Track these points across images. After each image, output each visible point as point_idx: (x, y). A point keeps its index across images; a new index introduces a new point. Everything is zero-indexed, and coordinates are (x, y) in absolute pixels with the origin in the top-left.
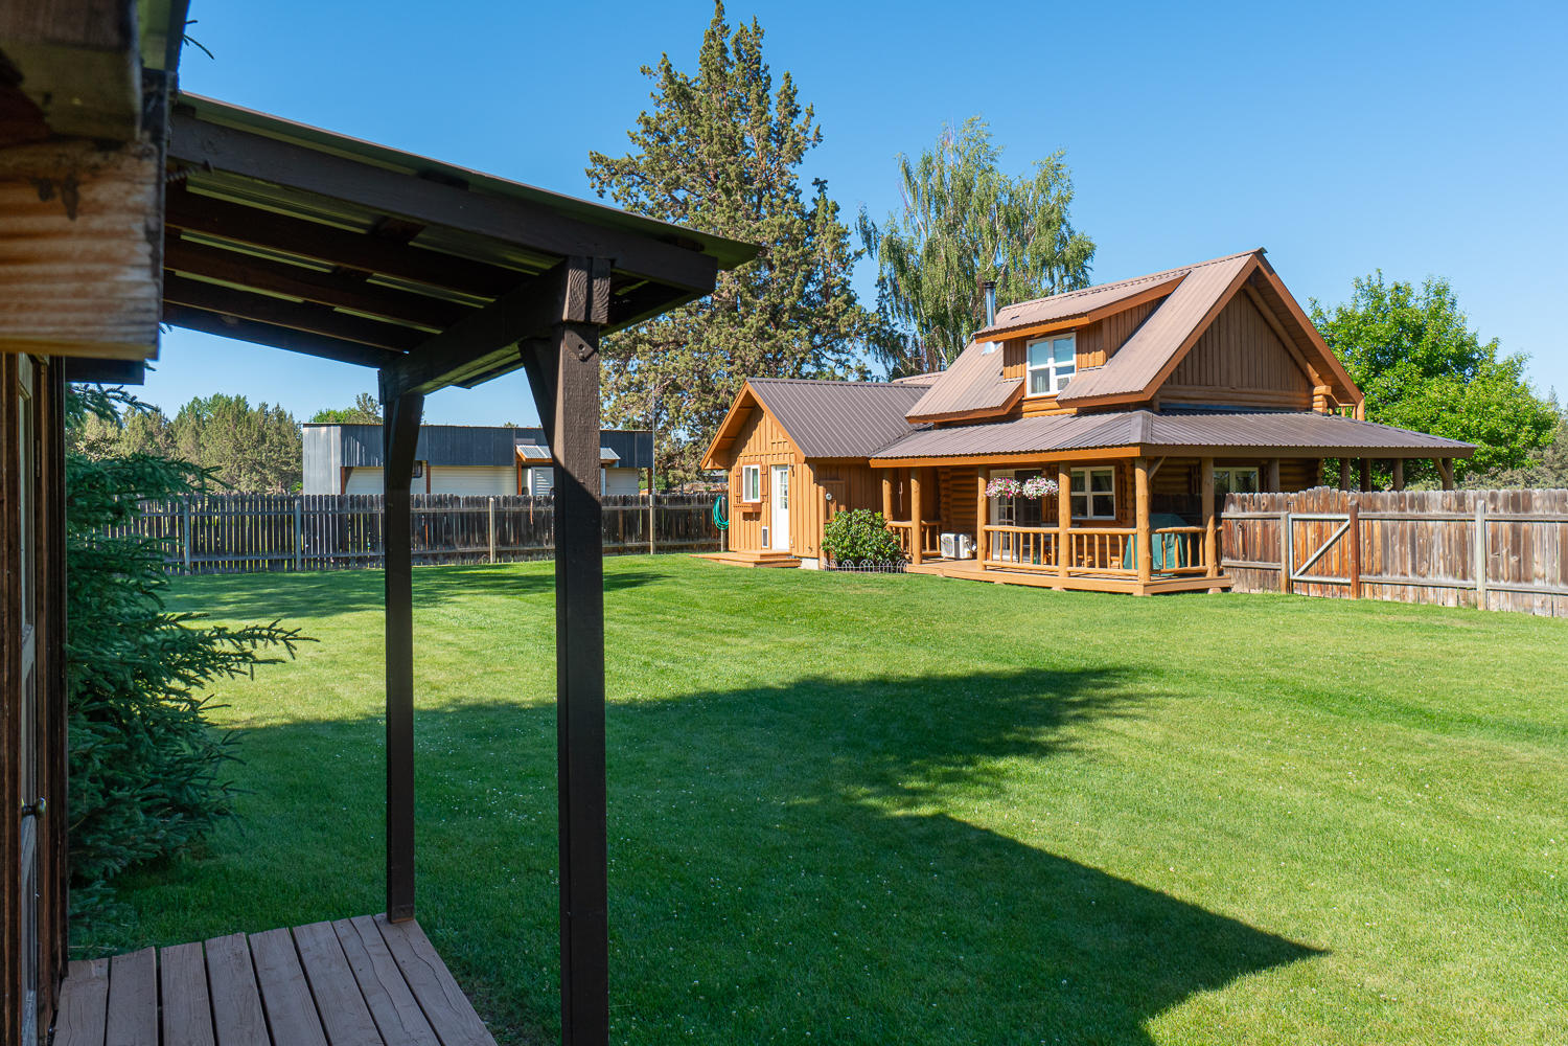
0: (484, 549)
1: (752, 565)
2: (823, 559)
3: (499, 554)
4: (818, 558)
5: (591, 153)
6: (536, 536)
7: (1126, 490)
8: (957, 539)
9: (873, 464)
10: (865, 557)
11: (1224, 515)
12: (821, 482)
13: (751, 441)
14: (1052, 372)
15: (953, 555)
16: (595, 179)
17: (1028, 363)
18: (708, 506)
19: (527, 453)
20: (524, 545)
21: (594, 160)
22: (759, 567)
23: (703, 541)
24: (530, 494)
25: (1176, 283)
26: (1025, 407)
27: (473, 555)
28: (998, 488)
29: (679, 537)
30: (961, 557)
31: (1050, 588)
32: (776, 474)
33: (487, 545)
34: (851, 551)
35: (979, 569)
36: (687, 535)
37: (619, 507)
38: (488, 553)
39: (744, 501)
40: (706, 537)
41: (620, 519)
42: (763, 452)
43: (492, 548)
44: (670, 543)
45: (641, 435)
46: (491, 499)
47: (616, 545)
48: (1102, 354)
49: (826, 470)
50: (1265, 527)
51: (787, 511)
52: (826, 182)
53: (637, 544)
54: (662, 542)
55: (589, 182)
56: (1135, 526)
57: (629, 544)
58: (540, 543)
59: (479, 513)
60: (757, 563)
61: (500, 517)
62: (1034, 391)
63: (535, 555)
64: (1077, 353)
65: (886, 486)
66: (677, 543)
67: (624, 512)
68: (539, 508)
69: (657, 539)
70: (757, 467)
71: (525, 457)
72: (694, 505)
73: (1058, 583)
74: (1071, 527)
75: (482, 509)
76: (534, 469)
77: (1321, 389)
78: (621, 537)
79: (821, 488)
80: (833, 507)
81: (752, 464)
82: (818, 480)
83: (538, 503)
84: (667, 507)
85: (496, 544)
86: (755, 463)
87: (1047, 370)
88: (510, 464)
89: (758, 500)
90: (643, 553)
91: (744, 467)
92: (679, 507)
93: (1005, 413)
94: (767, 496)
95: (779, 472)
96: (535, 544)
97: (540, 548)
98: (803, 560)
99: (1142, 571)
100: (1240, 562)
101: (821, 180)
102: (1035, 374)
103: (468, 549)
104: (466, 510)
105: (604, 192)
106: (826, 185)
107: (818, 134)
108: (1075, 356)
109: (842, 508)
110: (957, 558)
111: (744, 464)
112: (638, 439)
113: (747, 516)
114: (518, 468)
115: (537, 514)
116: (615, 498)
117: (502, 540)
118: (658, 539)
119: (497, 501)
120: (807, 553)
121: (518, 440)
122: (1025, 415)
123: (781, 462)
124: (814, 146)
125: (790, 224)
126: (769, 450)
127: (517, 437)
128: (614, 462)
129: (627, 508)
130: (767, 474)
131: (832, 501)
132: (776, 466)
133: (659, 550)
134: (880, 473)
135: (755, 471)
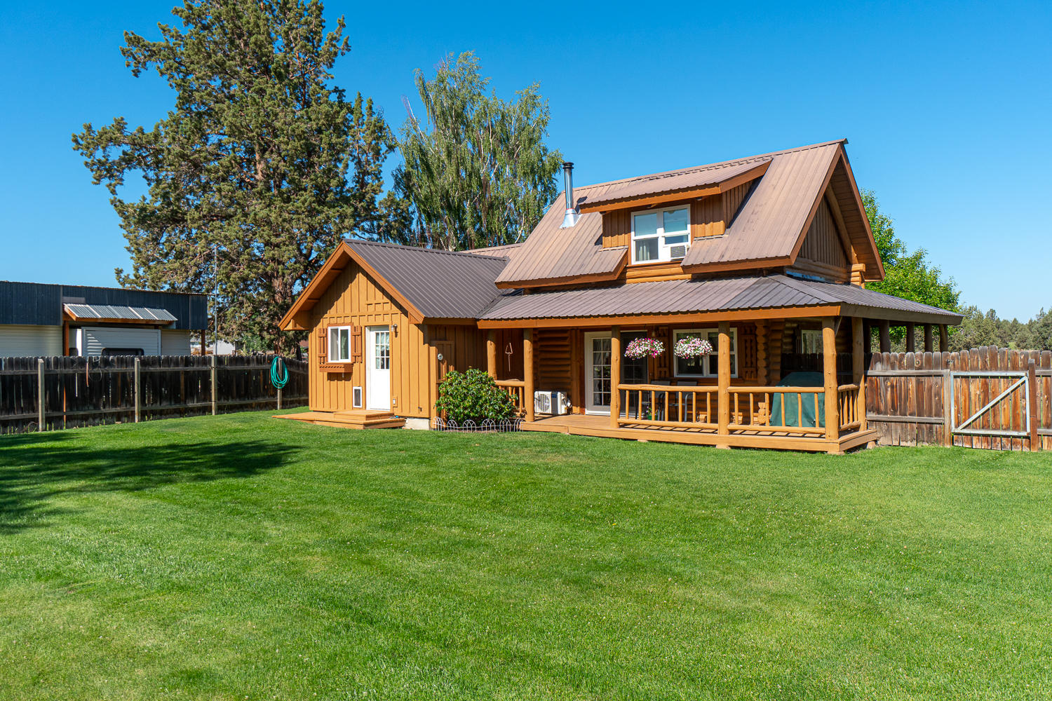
0: (31, 415)
1: (361, 427)
2: (434, 418)
3: (48, 420)
4: (429, 418)
5: (126, 34)
6: (92, 400)
7: (757, 350)
8: (554, 397)
9: (481, 325)
10: (487, 417)
11: (870, 372)
12: (434, 342)
13: (339, 303)
14: (661, 242)
15: (549, 411)
16: (131, 59)
17: (633, 233)
18: (265, 366)
19: (77, 312)
20: (78, 410)
21: (129, 40)
22: (369, 429)
23: (261, 400)
24: (80, 355)
25: (766, 167)
26: (629, 274)
27: (17, 423)
28: (644, 348)
29: (240, 396)
30: (559, 413)
31: (715, 446)
32: (370, 336)
33: (35, 410)
34: (472, 411)
35: (614, 427)
36: (247, 395)
37: (181, 368)
38: (36, 420)
39: (330, 361)
40: (264, 396)
41: (182, 380)
42: (355, 312)
43: (40, 414)
44: (231, 402)
45: (195, 298)
46: (40, 361)
47: (177, 406)
48: (720, 225)
49: (434, 330)
50: (919, 384)
51: (387, 372)
52: (344, 91)
53: (199, 404)
54: (224, 402)
55: (124, 60)
56: (822, 385)
57: (190, 405)
58: (96, 407)
59: (25, 376)
60: (366, 425)
61: (50, 380)
62: (637, 259)
63: (91, 420)
64: (693, 223)
65: (491, 347)
66: (237, 402)
67: (186, 373)
68: (96, 370)
69: (219, 398)
70: (349, 328)
71: (75, 316)
72: (253, 366)
73: (722, 442)
74: (731, 386)
75: (29, 372)
76: (85, 329)
77: (858, 267)
78: (183, 398)
79: (433, 349)
80: (444, 367)
81: (341, 325)
82: (428, 341)
83: (94, 365)
84: (229, 368)
85: (46, 410)
86: (344, 324)
87: (656, 240)
88: (56, 323)
89: (349, 361)
90: (204, 413)
91: (329, 329)
92: (239, 367)
93: (616, 278)
94: (360, 356)
95: (373, 334)
96: (91, 408)
97: (97, 412)
98: (408, 420)
99: (831, 429)
100: (889, 417)
101: (340, 89)
102: (639, 243)
103: (12, 416)
104: (9, 372)
105: (139, 72)
106: (344, 94)
107: (346, 44)
108: (689, 226)
109: (451, 368)
110: (555, 414)
111: (329, 325)
112: (193, 300)
113: (333, 376)
114: (64, 328)
115: (94, 376)
116: (177, 358)
117: (53, 404)
118: (219, 400)
119: (47, 363)
120: (415, 413)
121: (65, 298)
122: (628, 281)
123: (379, 321)
124: (343, 54)
125: (334, 113)
126: (364, 311)
127: (64, 295)
128: (171, 323)
129: (190, 369)
130: (359, 335)
131: (442, 362)
132: (371, 328)
133: (221, 410)
134: (485, 334)
135: (345, 333)
